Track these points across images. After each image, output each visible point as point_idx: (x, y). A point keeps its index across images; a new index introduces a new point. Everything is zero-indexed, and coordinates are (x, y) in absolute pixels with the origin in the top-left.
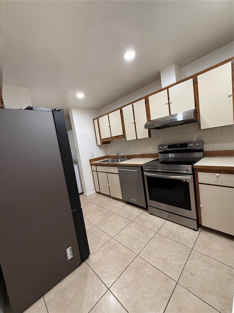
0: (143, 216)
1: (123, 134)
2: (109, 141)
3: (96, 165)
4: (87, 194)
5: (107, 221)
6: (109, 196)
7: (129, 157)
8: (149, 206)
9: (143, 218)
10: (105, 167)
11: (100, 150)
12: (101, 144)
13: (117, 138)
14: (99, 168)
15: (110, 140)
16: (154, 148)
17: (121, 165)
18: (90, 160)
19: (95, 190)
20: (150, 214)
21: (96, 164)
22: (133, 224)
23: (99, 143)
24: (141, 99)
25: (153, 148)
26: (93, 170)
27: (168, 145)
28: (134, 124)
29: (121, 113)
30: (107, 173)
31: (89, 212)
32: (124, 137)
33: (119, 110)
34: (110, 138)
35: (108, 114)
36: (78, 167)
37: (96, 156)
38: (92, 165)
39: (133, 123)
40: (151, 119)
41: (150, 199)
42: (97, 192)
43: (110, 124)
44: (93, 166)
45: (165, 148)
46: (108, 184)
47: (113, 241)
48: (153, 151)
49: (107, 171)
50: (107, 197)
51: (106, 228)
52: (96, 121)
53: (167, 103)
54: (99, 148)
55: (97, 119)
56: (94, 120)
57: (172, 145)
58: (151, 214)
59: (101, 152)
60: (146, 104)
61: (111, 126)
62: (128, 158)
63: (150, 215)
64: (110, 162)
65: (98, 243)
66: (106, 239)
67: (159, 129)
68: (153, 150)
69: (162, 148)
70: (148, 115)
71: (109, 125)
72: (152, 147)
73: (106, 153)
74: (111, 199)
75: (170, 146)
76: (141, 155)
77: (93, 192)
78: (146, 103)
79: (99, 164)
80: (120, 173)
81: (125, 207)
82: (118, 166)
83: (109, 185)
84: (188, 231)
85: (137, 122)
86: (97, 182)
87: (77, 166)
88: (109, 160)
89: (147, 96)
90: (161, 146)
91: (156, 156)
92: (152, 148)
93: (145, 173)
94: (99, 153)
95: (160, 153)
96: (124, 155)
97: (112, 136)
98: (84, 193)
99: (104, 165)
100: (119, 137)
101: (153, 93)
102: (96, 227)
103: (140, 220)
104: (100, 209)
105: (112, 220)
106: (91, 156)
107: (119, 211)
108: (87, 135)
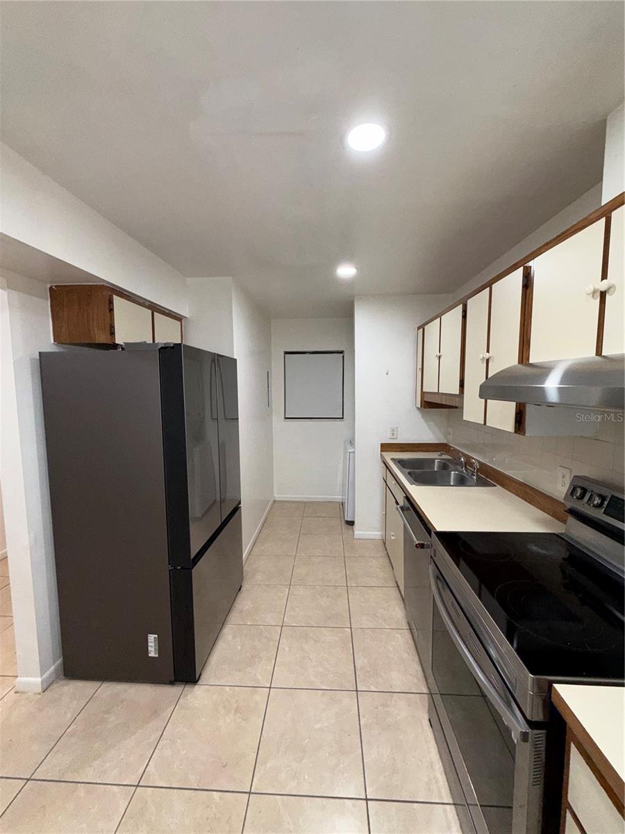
0: (402, 705)
1: (459, 394)
4: (355, 533)
5: (311, 635)
7: (491, 478)
9: (396, 712)
12: (421, 407)
13: (450, 400)
15: (437, 400)
16: (567, 481)
18: (382, 445)
20: (430, 720)
22: (348, 700)
23: (419, 402)
25: (564, 477)
27: (612, 497)
29: (464, 317)
31: (313, 582)
34: (436, 396)
35: (440, 316)
37: (406, 438)
39: (482, 361)
43: (440, 350)
47: (260, 696)
48: (563, 489)
51: (290, 650)
54: (423, 417)
55: (424, 327)
56: (418, 328)
58: (431, 724)
59: (428, 428)
65: (240, 670)
66: (259, 677)
68: (565, 486)
71: (437, 353)
73: (445, 437)
77: (375, 535)
81: (393, 632)
92: (560, 475)
94: (421, 431)
97: (440, 391)
100: (454, 398)
101: (554, 239)
102: (279, 629)
103: (380, 708)
104: (339, 590)
105: (322, 642)
106: (389, 435)
107: (368, 631)
108: (387, 374)
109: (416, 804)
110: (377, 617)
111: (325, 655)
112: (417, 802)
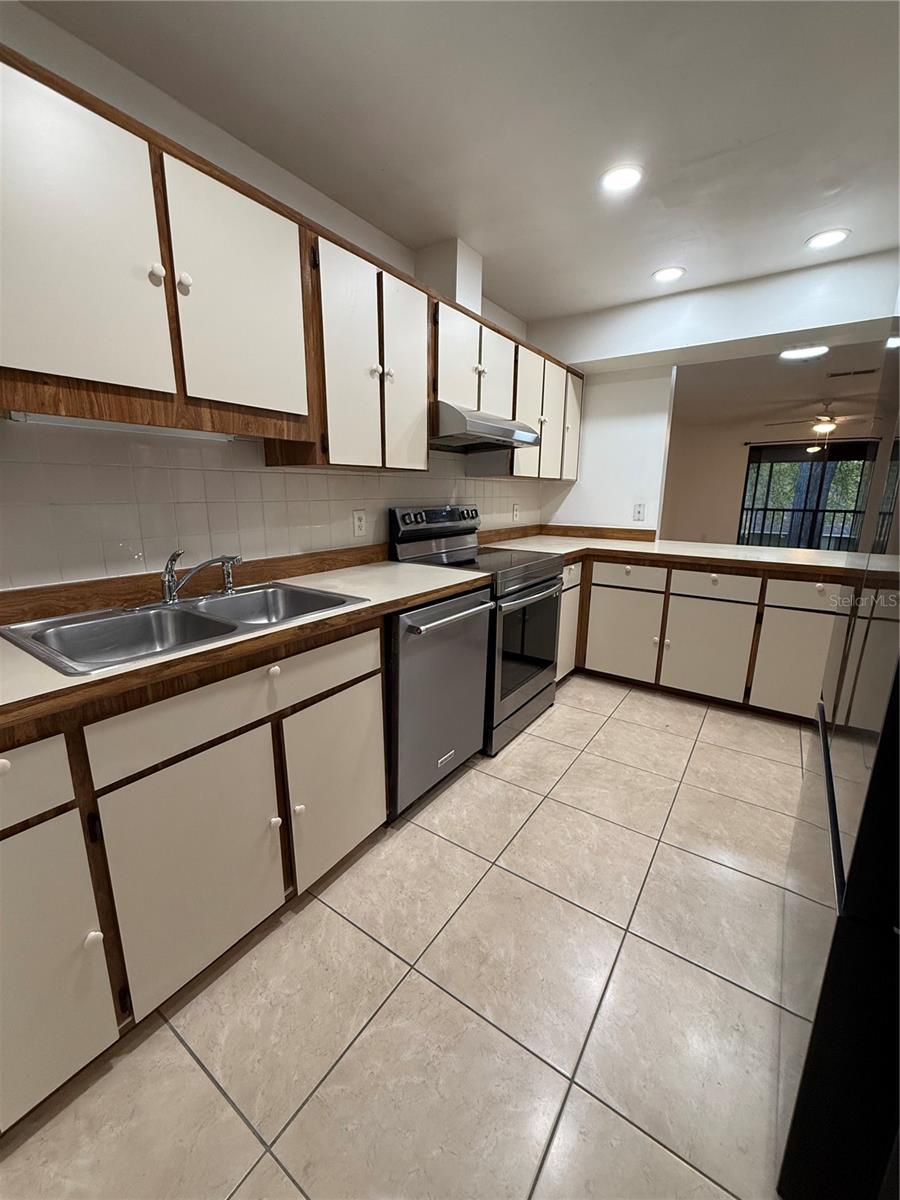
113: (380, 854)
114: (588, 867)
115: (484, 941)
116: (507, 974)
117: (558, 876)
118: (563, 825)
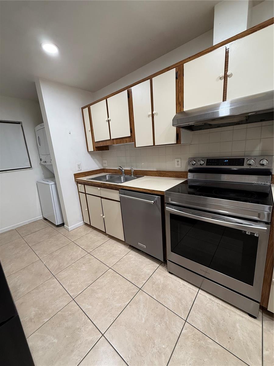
0: (158, 277)
1: (130, 136)
2: (108, 146)
3: (85, 183)
4: (69, 228)
5: (95, 288)
6: (104, 233)
7: (138, 174)
8: (169, 260)
9: (159, 281)
10: (99, 188)
11: (93, 159)
12: (94, 151)
13: (121, 141)
14: (89, 189)
15: (108, 144)
16: (180, 163)
17: (124, 188)
18: (75, 175)
19: (83, 221)
20: (170, 273)
21: (84, 181)
23: (91, 149)
24: (168, 69)
25: (178, 162)
26: (79, 191)
27: (207, 159)
28: (151, 118)
29: (129, 97)
30: (102, 197)
32: (132, 140)
33: (126, 92)
34: (108, 141)
35: (106, 98)
36: (55, 184)
37: (84, 170)
38: (78, 182)
39: (149, 116)
40: (185, 109)
41: (171, 251)
42: (86, 224)
43: (108, 117)
44: (79, 185)
45: (201, 164)
46: (102, 215)
48: (178, 167)
49: (101, 195)
50: (100, 234)
52: (86, 110)
53: (221, 76)
54: (91, 157)
55: (88, 106)
56: (82, 108)
57: (215, 159)
58: (172, 274)
59: (94, 162)
60: (177, 80)
61: (110, 120)
62: (136, 175)
63: (170, 275)
64: (107, 181)
67: (193, 130)
68: (179, 165)
69: (195, 164)
70: (180, 102)
71: (107, 119)
72: (176, 160)
73: (102, 165)
74: (107, 238)
75: (210, 161)
76: (157, 171)
77: (80, 224)
78: (176, 78)
79: (88, 182)
80: (122, 201)
81: (128, 256)
82: (120, 190)
83: (104, 217)
84: (241, 318)
85: (157, 114)
86: (86, 210)
87: (53, 183)
88: (105, 176)
89: (181, 63)
90: (194, 159)
91: (182, 176)
92: (176, 163)
93: (167, 208)
94: (91, 164)
95: (190, 171)
96: (129, 169)
97: (112, 138)
98: (65, 225)
99: (96, 184)
100: (125, 140)
101: (194, 55)
102: (73, 303)
103: (154, 286)
104: (87, 257)
105: (105, 285)
106: (77, 169)
107: (118, 263)
108: (70, 133)
109: (195, 302)
110: (116, 255)
111: (113, 289)
112: (194, 301)
113: (120, 245)
114: (100, 295)
115: (88, 264)
116: (79, 268)
117: (99, 284)
118: (122, 291)
